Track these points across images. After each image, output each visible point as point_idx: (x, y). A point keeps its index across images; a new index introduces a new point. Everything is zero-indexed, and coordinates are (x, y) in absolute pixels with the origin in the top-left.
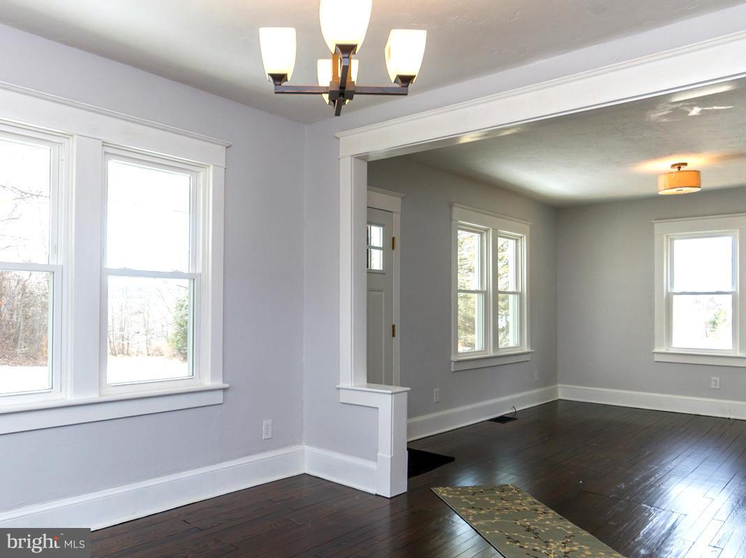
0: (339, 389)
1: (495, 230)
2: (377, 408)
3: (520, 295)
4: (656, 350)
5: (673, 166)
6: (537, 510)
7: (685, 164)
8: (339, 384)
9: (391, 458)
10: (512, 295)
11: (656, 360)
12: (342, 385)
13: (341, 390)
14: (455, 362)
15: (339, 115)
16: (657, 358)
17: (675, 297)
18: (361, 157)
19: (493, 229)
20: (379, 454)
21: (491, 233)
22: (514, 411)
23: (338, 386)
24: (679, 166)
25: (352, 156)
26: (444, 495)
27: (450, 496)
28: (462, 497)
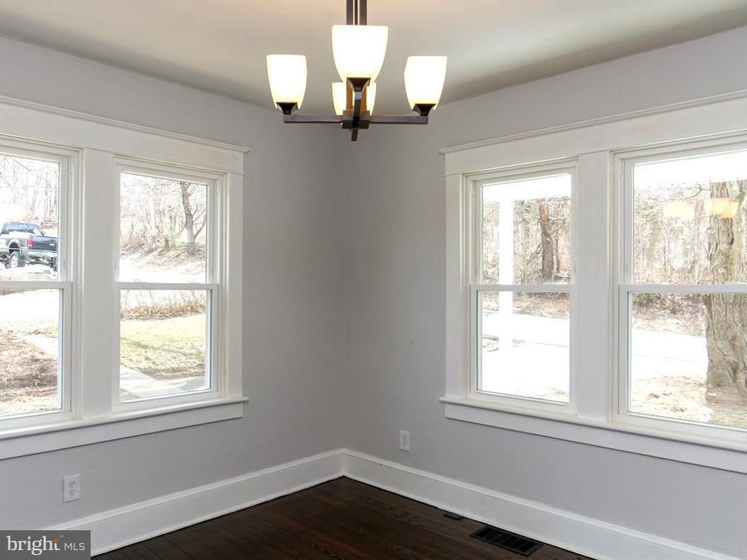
15: (356, 140)
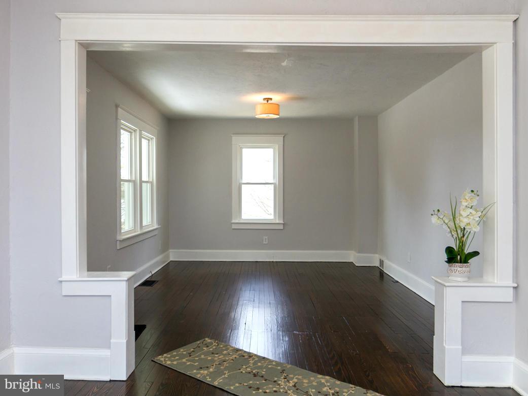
0: (61, 282)
1: (140, 131)
2: (110, 296)
3: (152, 183)
4: (233, 221)
5: (265, 99)
6: (244, 356)
7: (271, 99)
8: (61, 277)
9: (127, 341)
10: (145, 184)
11: (233, 228)
12: (64, 277)
13: (63, 283)
14: (120, 241)
16: (234, 227)
17: (243, 186)
18: (82, 45)
19: (140, 130)
20: (112, 341)
21: (138, 134)
22: (151, 275)
23: (60, 279)
24: (268, 99)
25: (76, 41)
26: (169, 362)
27: (175, 363)
28: (184, 360)
